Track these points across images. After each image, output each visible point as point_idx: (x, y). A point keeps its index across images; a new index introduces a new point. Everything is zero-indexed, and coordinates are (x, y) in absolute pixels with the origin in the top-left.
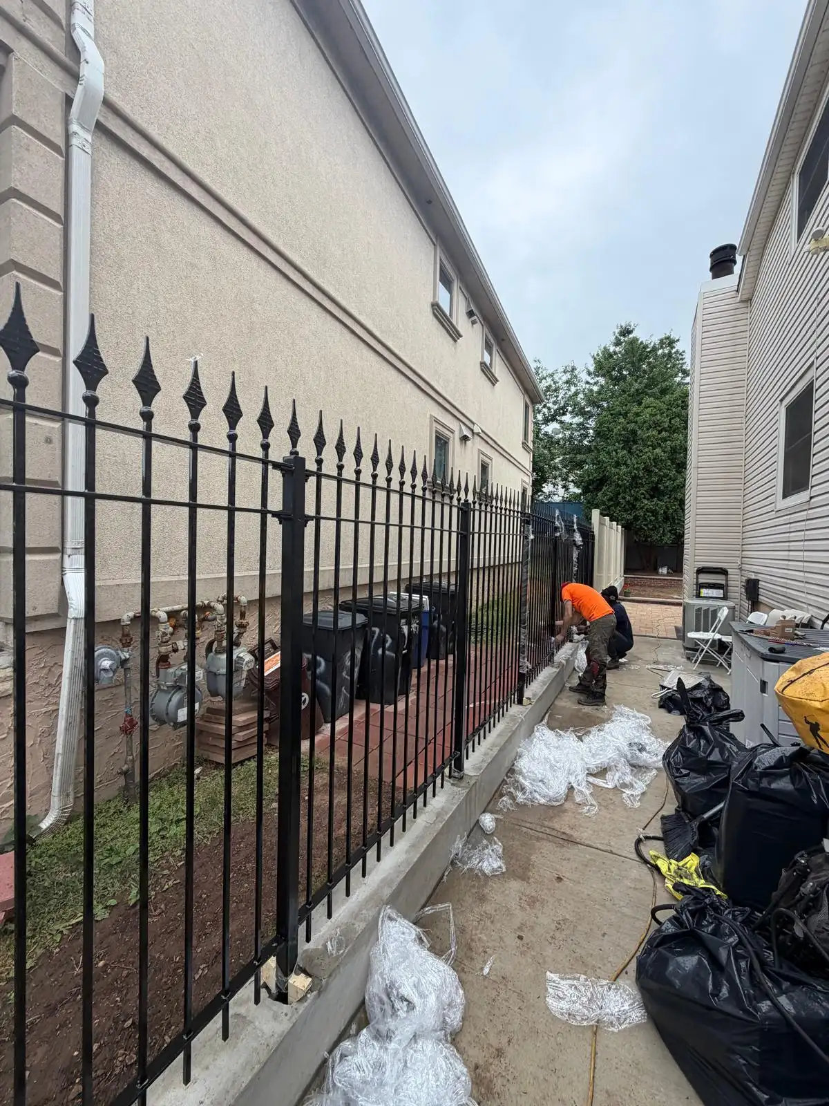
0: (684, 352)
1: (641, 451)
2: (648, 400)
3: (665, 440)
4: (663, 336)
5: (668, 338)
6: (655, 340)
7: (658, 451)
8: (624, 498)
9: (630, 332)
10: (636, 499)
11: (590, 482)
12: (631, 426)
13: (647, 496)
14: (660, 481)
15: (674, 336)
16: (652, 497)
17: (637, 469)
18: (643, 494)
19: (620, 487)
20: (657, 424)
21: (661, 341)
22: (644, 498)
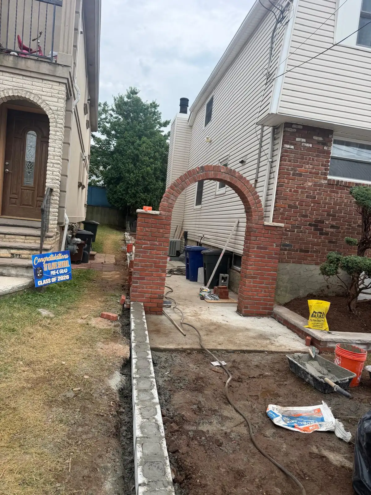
0: (161, 113)
1: (141, 167)
2: (144, 138)
3: (152, 163)
4: (152, 102)
5: (154, 103)
6: (149, 103)
7: (149, 168)
8: (131, 191)
9: (136, 93)
10: (137, 192)
11: (112, 179)
12: (136, 152)
13: (142, 191)
14: (148, 185)
15: (157, 103)
16: (144, 192)
17: (139, 176)
18: (140, 190)
19: (130, 184)
20: (148, 154)
21: (151, 104)
22: (141, 192)
